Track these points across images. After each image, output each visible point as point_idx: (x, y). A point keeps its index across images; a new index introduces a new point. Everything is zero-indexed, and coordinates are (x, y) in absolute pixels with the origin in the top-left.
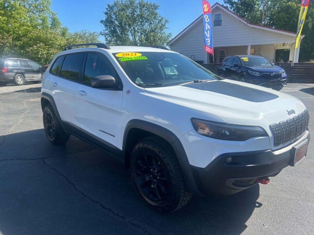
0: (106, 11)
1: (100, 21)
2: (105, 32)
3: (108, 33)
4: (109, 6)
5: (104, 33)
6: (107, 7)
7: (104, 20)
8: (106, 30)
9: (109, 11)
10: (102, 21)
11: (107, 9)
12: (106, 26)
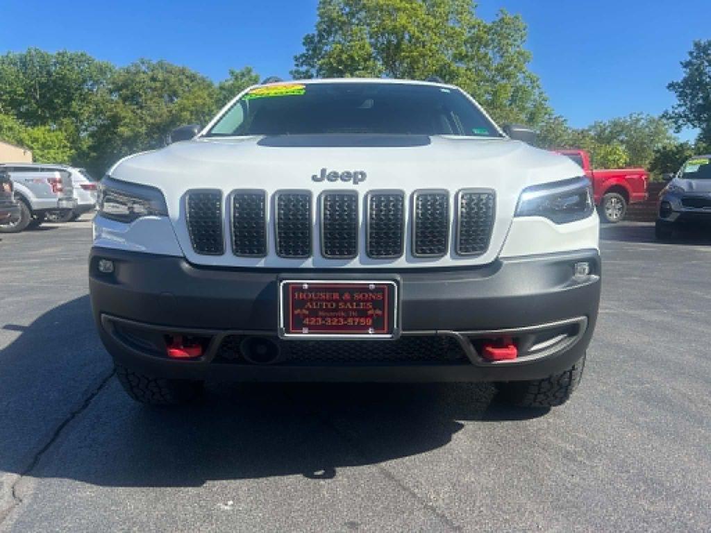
0: (689, 58)
1: (667, 85)
2: (676, 111)
3: (684, 112)
4: (697, 45)
5: (673, 115)
6: (692, 48)
7: (680, 81)
8: (680, 105)
9: (696, 58)
10: (671, 86)
11: (691, 53)
12: (682, 95)
